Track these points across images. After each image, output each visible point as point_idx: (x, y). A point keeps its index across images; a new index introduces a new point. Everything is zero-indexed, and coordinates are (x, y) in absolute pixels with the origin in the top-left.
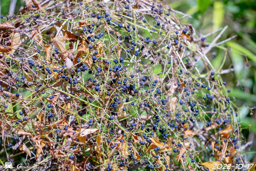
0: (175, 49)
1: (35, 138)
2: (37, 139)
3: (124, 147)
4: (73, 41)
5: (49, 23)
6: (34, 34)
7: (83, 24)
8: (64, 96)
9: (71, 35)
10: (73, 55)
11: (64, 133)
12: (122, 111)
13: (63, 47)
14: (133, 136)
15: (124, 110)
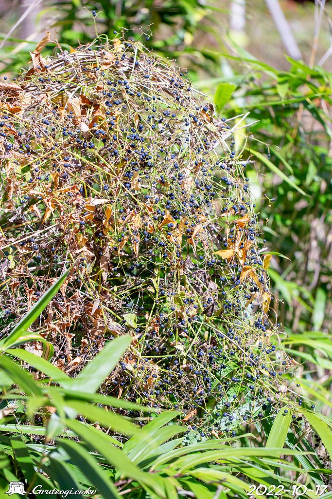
0: (194, 127)
1: (46, 200)
2: (48, 201)
3: (137, 218)
4: (87, 107)
5: (59, 88)
6: (42, 98)
7: (101, 89)
8: (75, 163)
9: (86, 101)
10: (88, 120)
11: (74, 200)
12: (136, 182)
13: (78, 111)
14: (148, 207)
15: (139, 181)
